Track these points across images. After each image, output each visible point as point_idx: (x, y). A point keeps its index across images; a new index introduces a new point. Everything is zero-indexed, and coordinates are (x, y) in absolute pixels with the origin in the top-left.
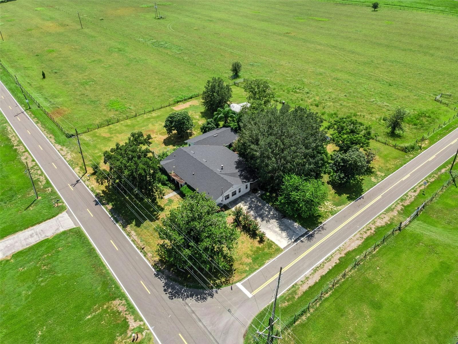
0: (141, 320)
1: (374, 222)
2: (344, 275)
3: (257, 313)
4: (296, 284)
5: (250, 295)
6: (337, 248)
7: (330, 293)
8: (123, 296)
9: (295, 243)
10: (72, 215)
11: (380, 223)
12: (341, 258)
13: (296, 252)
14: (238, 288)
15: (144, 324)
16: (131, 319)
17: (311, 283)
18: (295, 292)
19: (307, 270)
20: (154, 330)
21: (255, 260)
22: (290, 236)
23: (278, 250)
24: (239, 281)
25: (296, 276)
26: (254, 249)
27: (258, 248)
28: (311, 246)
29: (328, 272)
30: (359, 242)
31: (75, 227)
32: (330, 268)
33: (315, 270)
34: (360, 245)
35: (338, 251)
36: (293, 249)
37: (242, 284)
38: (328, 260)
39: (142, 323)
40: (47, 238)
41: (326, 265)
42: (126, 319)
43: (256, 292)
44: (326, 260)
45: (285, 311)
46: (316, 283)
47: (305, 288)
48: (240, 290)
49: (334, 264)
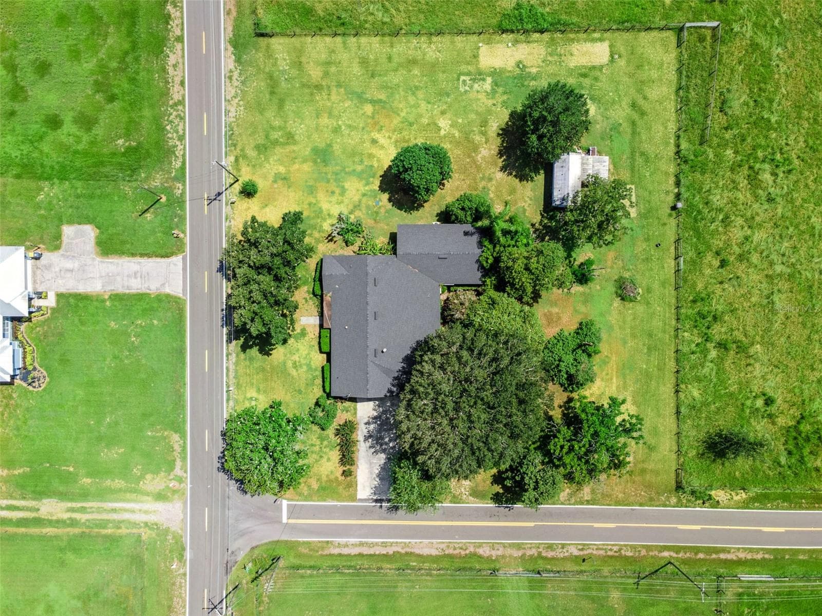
0: (186, 472)
1: (480, 545)
2: (379, 568)
3: (276, 539)
4: (331, 542)
5: (285, 520)
6: (407, 541)
7: (351, 571)
8: (183, 436)
9: (374, 504)
10: (186, 270)
11: (484, 551)
12: (398, 552)
13: (364, 513)
14: (281, 505)
15: (187, 478)
16: (178, 463)
17: (345, 551)
18: (323, 548)
19: (354, 538)
20: (191, 488)
21: (322, 489)
22: (377, 490)
23: (353, 498)
24: (288, 500)
25: (340, 536)
26: (332, 477)
27: (337, 478)
28: (385, 519)
29: (371, 555)
30: (434, 552)
31: (181, 295)
32: (377, 553)
33: (362, 544)
34: (431, 555)
35: (403, 544)
36: (366, 509)
37: (288, 505)
38: (384, 545)
39: (185, 475)
40: (148, 291)
41: (376, 547)
42: (174, 461)
43: (292, 521)
44: (383, 543)
45: (299, 556)
46: (349, 555)
47: (336, 551)
48: (281, 509)
49: (385, 553)
